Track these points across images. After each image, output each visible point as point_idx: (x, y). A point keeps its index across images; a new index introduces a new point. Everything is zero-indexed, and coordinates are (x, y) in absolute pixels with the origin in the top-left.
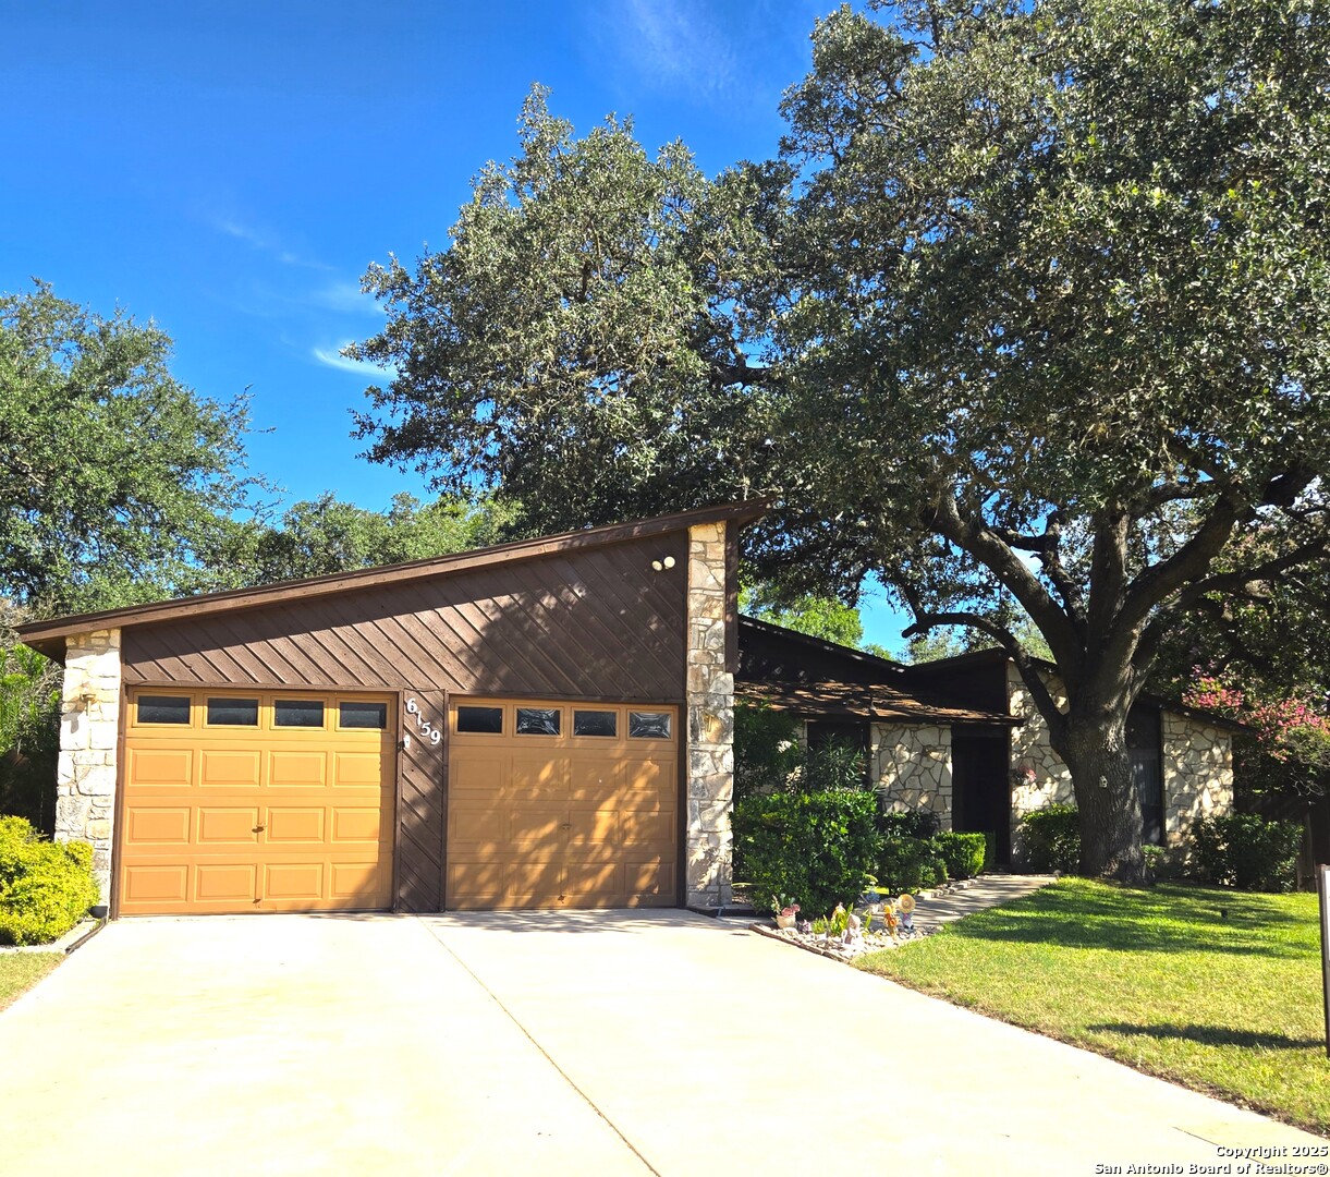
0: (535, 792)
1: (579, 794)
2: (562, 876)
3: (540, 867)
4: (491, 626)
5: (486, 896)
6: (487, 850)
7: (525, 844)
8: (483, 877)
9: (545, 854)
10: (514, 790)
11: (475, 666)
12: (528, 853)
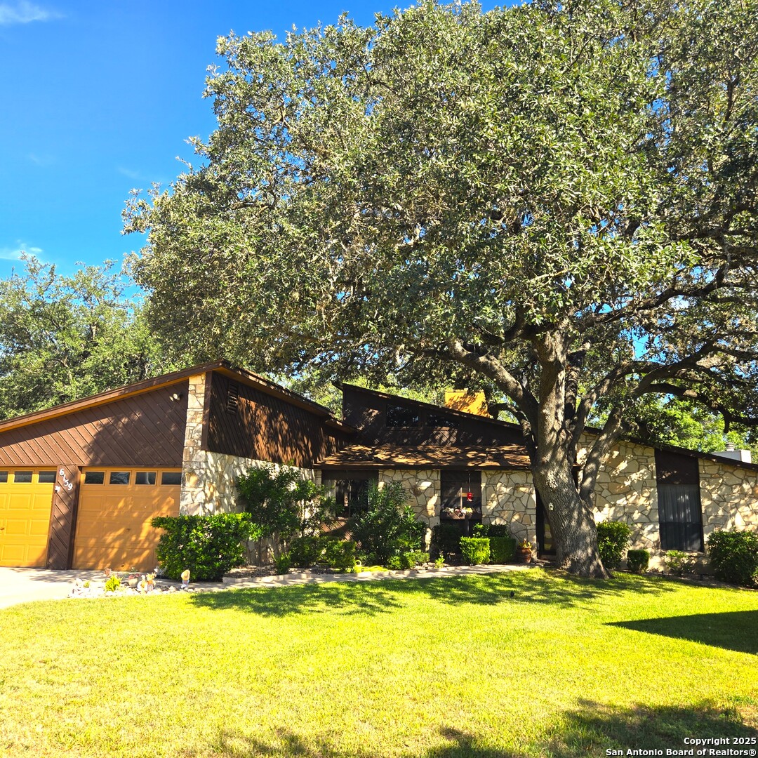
0: (115, 514)
1: (135, 515)
2: (125, 555)
3: (115, 550)
4: (98, 434)
5: (91, 564)
6: (92, 541)
7: (109, 538)
8: (90, 554)
9: (117, 544)
10: (106, 512)
11: (90, 453)
12: (111, 543)
